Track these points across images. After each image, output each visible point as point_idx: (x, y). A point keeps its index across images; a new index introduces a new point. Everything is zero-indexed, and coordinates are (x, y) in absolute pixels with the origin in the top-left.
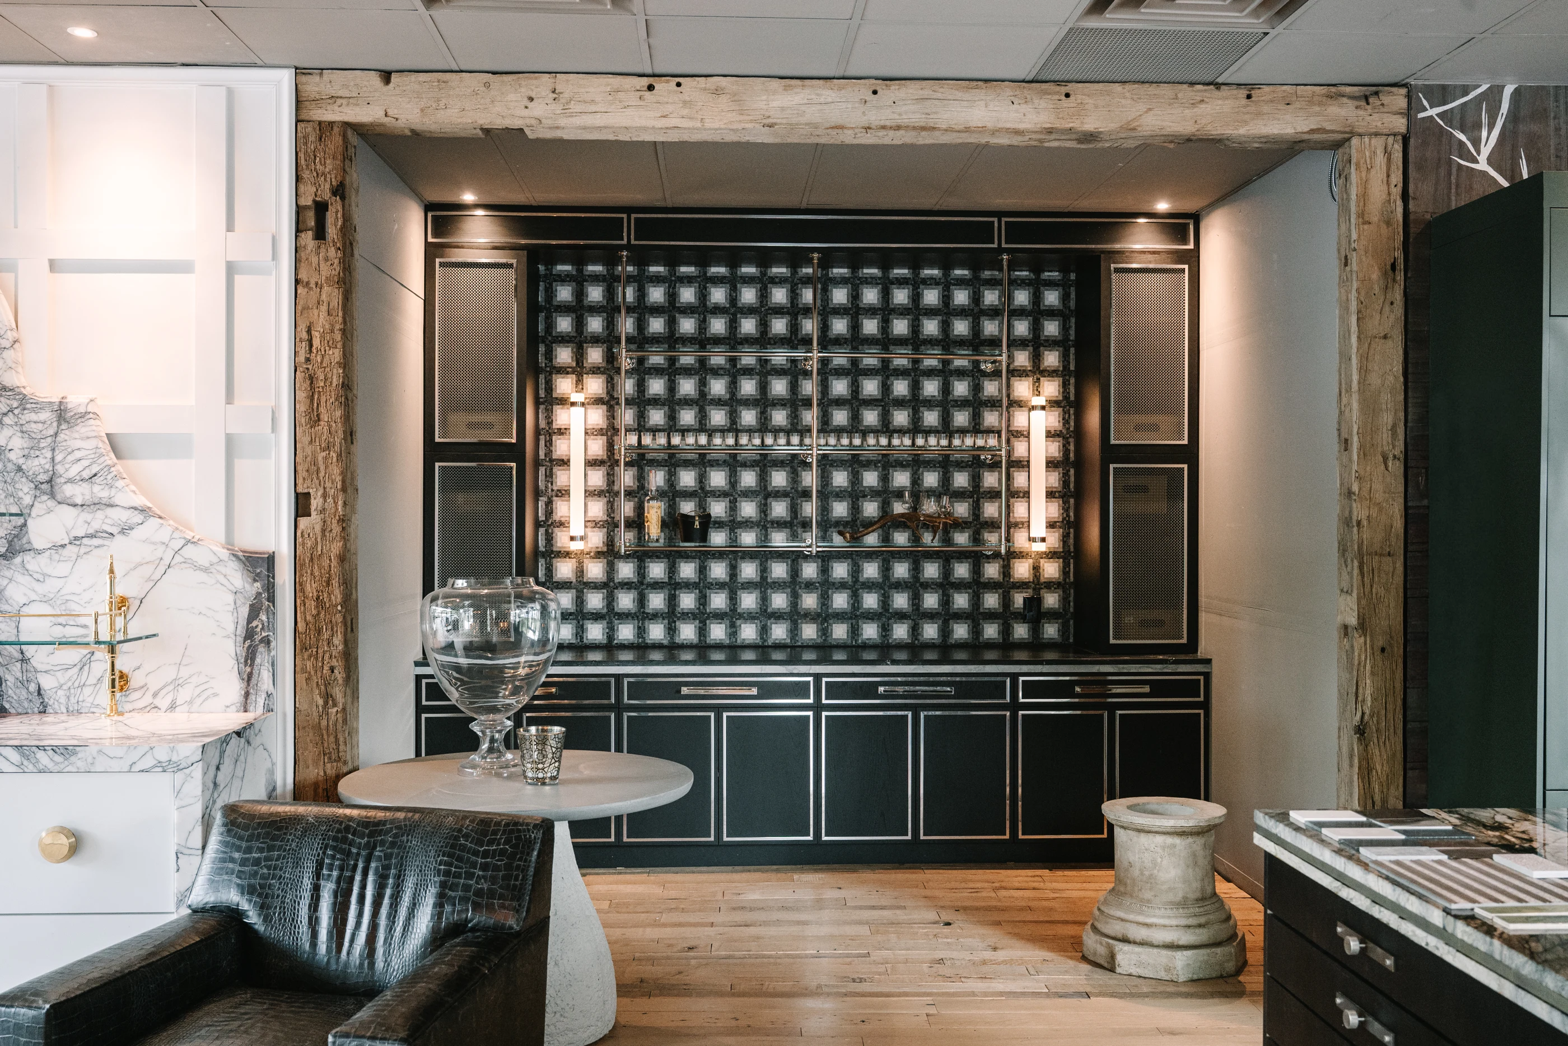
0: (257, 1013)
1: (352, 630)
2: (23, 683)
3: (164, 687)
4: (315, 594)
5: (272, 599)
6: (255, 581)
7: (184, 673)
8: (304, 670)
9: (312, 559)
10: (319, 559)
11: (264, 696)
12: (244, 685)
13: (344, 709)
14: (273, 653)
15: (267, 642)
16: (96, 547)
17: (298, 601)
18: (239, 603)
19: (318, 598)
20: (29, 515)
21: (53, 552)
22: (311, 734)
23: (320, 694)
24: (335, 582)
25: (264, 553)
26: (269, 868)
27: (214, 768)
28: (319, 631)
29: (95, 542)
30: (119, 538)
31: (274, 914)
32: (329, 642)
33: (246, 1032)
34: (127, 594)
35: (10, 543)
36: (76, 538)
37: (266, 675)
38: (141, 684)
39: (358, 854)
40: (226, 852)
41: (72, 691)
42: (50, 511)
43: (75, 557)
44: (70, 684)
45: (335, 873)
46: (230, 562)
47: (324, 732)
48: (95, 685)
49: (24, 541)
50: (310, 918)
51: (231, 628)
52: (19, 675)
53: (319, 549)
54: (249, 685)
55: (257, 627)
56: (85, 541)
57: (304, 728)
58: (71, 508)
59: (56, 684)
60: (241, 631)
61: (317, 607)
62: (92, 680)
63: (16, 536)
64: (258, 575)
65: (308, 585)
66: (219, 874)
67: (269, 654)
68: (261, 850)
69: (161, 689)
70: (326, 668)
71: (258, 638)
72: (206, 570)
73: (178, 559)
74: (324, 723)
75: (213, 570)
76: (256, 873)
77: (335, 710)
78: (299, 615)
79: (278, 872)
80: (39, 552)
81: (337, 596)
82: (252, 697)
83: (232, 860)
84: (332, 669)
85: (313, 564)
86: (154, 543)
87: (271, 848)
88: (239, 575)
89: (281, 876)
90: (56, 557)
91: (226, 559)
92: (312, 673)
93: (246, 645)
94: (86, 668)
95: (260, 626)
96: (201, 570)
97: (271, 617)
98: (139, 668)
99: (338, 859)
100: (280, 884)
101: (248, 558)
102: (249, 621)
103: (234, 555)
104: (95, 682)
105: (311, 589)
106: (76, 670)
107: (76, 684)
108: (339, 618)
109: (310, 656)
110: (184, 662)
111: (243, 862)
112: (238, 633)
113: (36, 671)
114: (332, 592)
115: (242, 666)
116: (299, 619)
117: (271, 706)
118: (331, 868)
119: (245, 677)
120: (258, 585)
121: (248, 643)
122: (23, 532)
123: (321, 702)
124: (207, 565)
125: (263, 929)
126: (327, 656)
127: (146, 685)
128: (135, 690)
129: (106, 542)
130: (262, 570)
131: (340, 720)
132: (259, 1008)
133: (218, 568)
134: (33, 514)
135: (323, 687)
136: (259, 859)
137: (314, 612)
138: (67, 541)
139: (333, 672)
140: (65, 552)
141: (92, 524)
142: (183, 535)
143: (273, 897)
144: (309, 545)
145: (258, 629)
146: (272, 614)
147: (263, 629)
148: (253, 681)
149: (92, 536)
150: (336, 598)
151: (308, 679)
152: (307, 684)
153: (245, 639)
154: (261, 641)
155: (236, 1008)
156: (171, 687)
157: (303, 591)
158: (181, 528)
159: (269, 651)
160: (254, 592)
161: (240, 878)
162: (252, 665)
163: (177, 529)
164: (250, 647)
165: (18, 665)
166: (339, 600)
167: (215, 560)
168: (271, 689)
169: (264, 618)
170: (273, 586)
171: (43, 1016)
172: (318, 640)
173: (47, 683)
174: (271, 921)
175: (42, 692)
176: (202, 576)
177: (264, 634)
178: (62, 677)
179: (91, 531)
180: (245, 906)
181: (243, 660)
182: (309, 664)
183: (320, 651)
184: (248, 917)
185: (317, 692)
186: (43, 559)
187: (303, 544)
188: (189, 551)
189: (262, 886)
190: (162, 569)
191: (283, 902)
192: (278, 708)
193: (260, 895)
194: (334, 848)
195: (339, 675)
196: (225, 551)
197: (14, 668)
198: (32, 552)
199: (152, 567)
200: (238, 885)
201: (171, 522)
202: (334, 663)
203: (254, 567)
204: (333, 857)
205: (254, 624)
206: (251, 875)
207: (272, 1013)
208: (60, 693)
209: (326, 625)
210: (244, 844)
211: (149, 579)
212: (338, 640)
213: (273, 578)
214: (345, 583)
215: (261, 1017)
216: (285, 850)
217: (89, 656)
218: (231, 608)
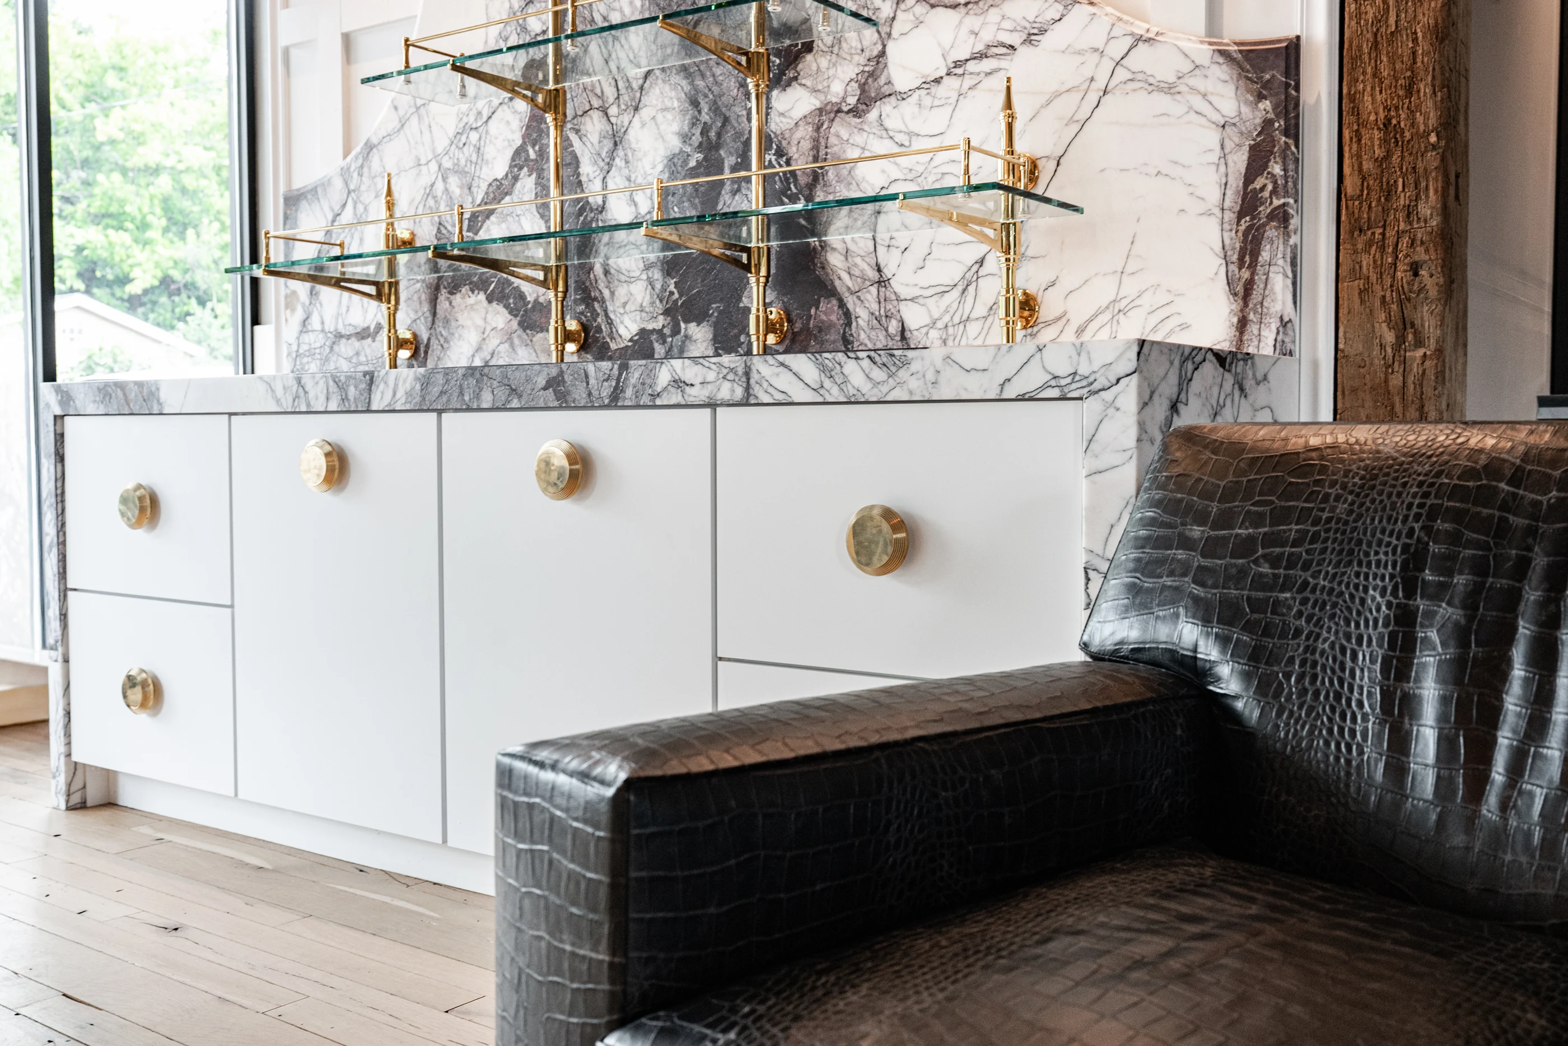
0: (1229, 926)
1: (1457, 198)
2: (880, 320)
3: (1096, 315)
4: (1382, 115)
5: (1293, 131)
6: (1260, 97)
7: (1130, 288)
8: (1356, 273)
9: (1376, 44)
10: (1390, 42)
11: (1275, 324)
12: (1236, 306)
13: (1439, 351)
14: (1294, 240)
15: (1282, 217)
16: (988, 74)
17: (1346, 134)
18: (1229, 145)
19: (1388, 121)
20: (889, 35)
21: (923, 92)
22: (1369, 404)
23: (1389, 320)
24: (1424, 88)
25: (1279, 41)
26: (1274, 562)
27: (1166, 404)
28: (1389, 192)
29: (987, 65)
30: (1023, 51)
31: (1288, 676)
32: (1410, 212)
33: (1185, 977)
34: (1037, 152)
35: (863, 87)
36: (957, 64)
37: (1279, 284)
38: (1057, 313)
39: (1531, 532)
40: (1163, 525)
41: (951, 330)
42: (919, 23)
43: (954, 96)
44: (946, 318)
45: (1461, 580)
46: (1215, 68)
47: (1397, 400)
48: (985, 318)
49: (882, 80)
50: (1387, 696)
51: (1214, 195)
52: (875, 306)
53: (1392, 20)
54: (1246, 304)
55: (1263, 188)
56: (971, 66)
57: (1354, 390)
58: (950, 10)
59: (927, 321)
60: (1232, 200)
61: (1384, 141)
62: (981, 311)
63: (872, 74)
64: (1267, 85)
65: (1367, 98)
66: (1152, 575)
67: (1286, 242)
68: (1257, 520)
69: (1090, 320)
70: (1401, 267)
71: (1264, 210)
72: (1169, 89)
73: (1121, 74)
74: (1396, 380)
75: (1182, 88)
76: (1243, 572)
77: (1420, 353)
78: (1347, 161)
79: (1299, 574)
80: (903, 96)
81: (1428, 115)
82: (1253, 329)
83: (1186, 543)
84: (1415, 269)
85: (1378, 53)
86: (1079, 53)
87: (1281, 516)
88: (1230, 90)
89: (1305, 584)
90: (927, 101)
91: (1206, 62)
92: (1373, 278)
93: (1243, 228)
94: (971, 289)
95: (1270, 187)
96: (1160, 90)
97: (1291, 167)
98: (1053, 284)
99: (1470, 544)
100: (1304, 602)
101: (1247, 54)
102: (1249, 178)
103: (1222, 53)
104: (985, 313)
105: (1373, 106)
106: (956, 293)
107: (956, 320)
108: (1432, 159)
109: (1369, 244)
110: (1129, 269)
111: (1211, 548)
112: (1228, 204)
113: (899, 299)
114: (1419, 107)
115: (1233, 268)
116: (1347, 170)
117: (1289, 346)
118: (1447, 566)
119: (1240, 288)
120: (1266, 105)
121: (1246, 220)
122: (881, 66)
123: (1390, 337)
124: (1172, 79)
125: (1256, 714)
126: (1405, 240)
127: (1065, 313)
128: (1048, 324)
129: (1003, 63)
130: (1275, 74)
131: (1431, 375)
132: (1231, 908)
133: (1192, 82)
134: (895, 33)
135: (1394, 307)
136: (1251, 539)
137: (1378, 152)
138: (943, 72)
139: (1416, 274)
140: (940, 90)
141: (981, 34)
142: (1130, 29)
143: (1283, 635)
144: (1370, 16)
145: (1266, 194)
146: (1293, 162)
147: (1274, 192)
148: (1256, 297)
149: (981, 56)
150: (1427, 118)
151: (1364, 292)
152: (1362, 301)
153: (1240, 216)
154: (1271, 217)
155: (1167, 897)
156: (1106, 317)
157: (1356, 112)
158: (1125, 17)
159: (1287, 235)
160: (1258, 121)
161: (1202, 584)
162: (1253, 266)
163: (1120, 19)
164: (1248, 229)
165: (874, 290)
166: (1432, 121)
167: (1186, 66)
168: (1289, 312)
169: (1277, 169)
170: (1297, 105)
171: (604, 807)
172: (1385, 211)
173: (914, 317)
174: (1277, 695)
175: (908, 334)
176: (1162, 102)
177: (1277, 203)
178: (936, 307)
179: (980, 47)
180: (1209, 651)
181: (1235, 258)
182: (1366, 261)
183: (1391, 233)
184: (1218, 679)
185: (1383, 316)
186: (908, 107)
187: (1359, 15)
188: (1142, 58)
189: (1256, 606)
190: (1093, 97)
191: (1310, 649)
192: (1303, 350)
193: (1248, 627)
194: (1457, 516)
195: (1430, 280)
196: (1206, 47)
197: (868, 296)
198: (893, 98)
199: (1077, 96)
200: (1196, 600)
201: (1109, 10)
202: (1420, 254)
203: (1260, 70)
204: (1455, 539)
205: (1258, 184)
206: (1228, 578)
207: (1271, 931)
208: (934, 334)
209: (1404, 176)
210: (1214, 507)
211: (1071, 120)
212: (1428, 208)
213: (1297, 88)
214: (1446, 85)
215: (1238, 937)
216: (1316, 522)
217: (975, 268)
218: (1214, 157)
